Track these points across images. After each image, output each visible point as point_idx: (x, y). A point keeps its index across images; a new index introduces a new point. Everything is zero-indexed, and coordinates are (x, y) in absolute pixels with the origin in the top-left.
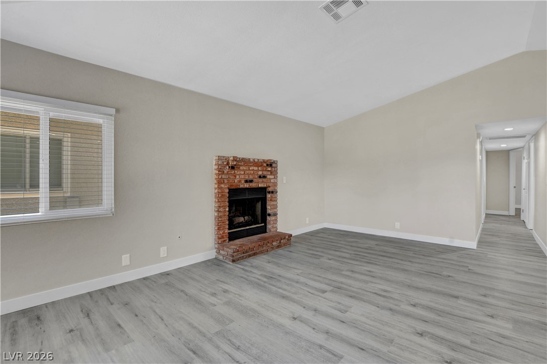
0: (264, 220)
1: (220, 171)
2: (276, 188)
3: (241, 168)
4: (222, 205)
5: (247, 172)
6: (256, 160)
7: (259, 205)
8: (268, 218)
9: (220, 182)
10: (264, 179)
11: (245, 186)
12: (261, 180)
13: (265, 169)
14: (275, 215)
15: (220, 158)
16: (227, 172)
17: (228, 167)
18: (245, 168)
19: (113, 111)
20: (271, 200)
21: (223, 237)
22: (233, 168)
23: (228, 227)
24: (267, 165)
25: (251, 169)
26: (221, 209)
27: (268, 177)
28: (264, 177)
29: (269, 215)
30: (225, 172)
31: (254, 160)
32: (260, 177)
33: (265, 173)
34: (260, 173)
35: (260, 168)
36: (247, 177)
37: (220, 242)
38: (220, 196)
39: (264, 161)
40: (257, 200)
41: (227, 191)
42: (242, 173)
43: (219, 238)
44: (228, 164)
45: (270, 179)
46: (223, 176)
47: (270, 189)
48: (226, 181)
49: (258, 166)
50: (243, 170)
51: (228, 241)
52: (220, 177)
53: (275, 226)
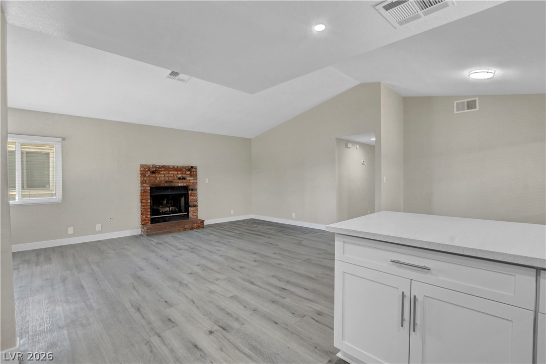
0: (187, 210)
1: (143, 174)
2: (196, 187)
3: (162, 172)
4: (145, 198)
5: (167, 175)
6: (175, 167)
7: (183, 200)
8: (190, 209)
9: (142, 182)
10: (183, 180)
11: (166, 185)
12: (180, 181)
13: (184, 173)
14: (196, 206)
15: (142, 166)
16: (149, 176)
17: (149, 172)
18: (165, 173)
19: (60, 140)
20: (191, 196)
21: (145, 220)
22: (153, 172)
23: (150, 213)
24: (186, 170)
25: (170, 173)
26: (144, 201)
27: (187, 178)
28: (184, 178)
29: (190, 206)
30: (147, 175)
31: (173, 167)
32: (180, 179)
33: (184, 176)
34: (180, 176)
35: (179, 173)
36: (167, 179)
37: (143, 223)
38: (142, 192)
39: (183, 167)
40: (181, 195)
41: (149, 188)
42: (163, 176)
43: (142, 221)
44: (149, 170)
45: (190, 180)
46: (145, 179)
47: (190, 188)
48: (147, 182)
49: (177, 171)
50: (164, 174)
51: (150, 223)
52: (142, 179)
53: (195, 214)
